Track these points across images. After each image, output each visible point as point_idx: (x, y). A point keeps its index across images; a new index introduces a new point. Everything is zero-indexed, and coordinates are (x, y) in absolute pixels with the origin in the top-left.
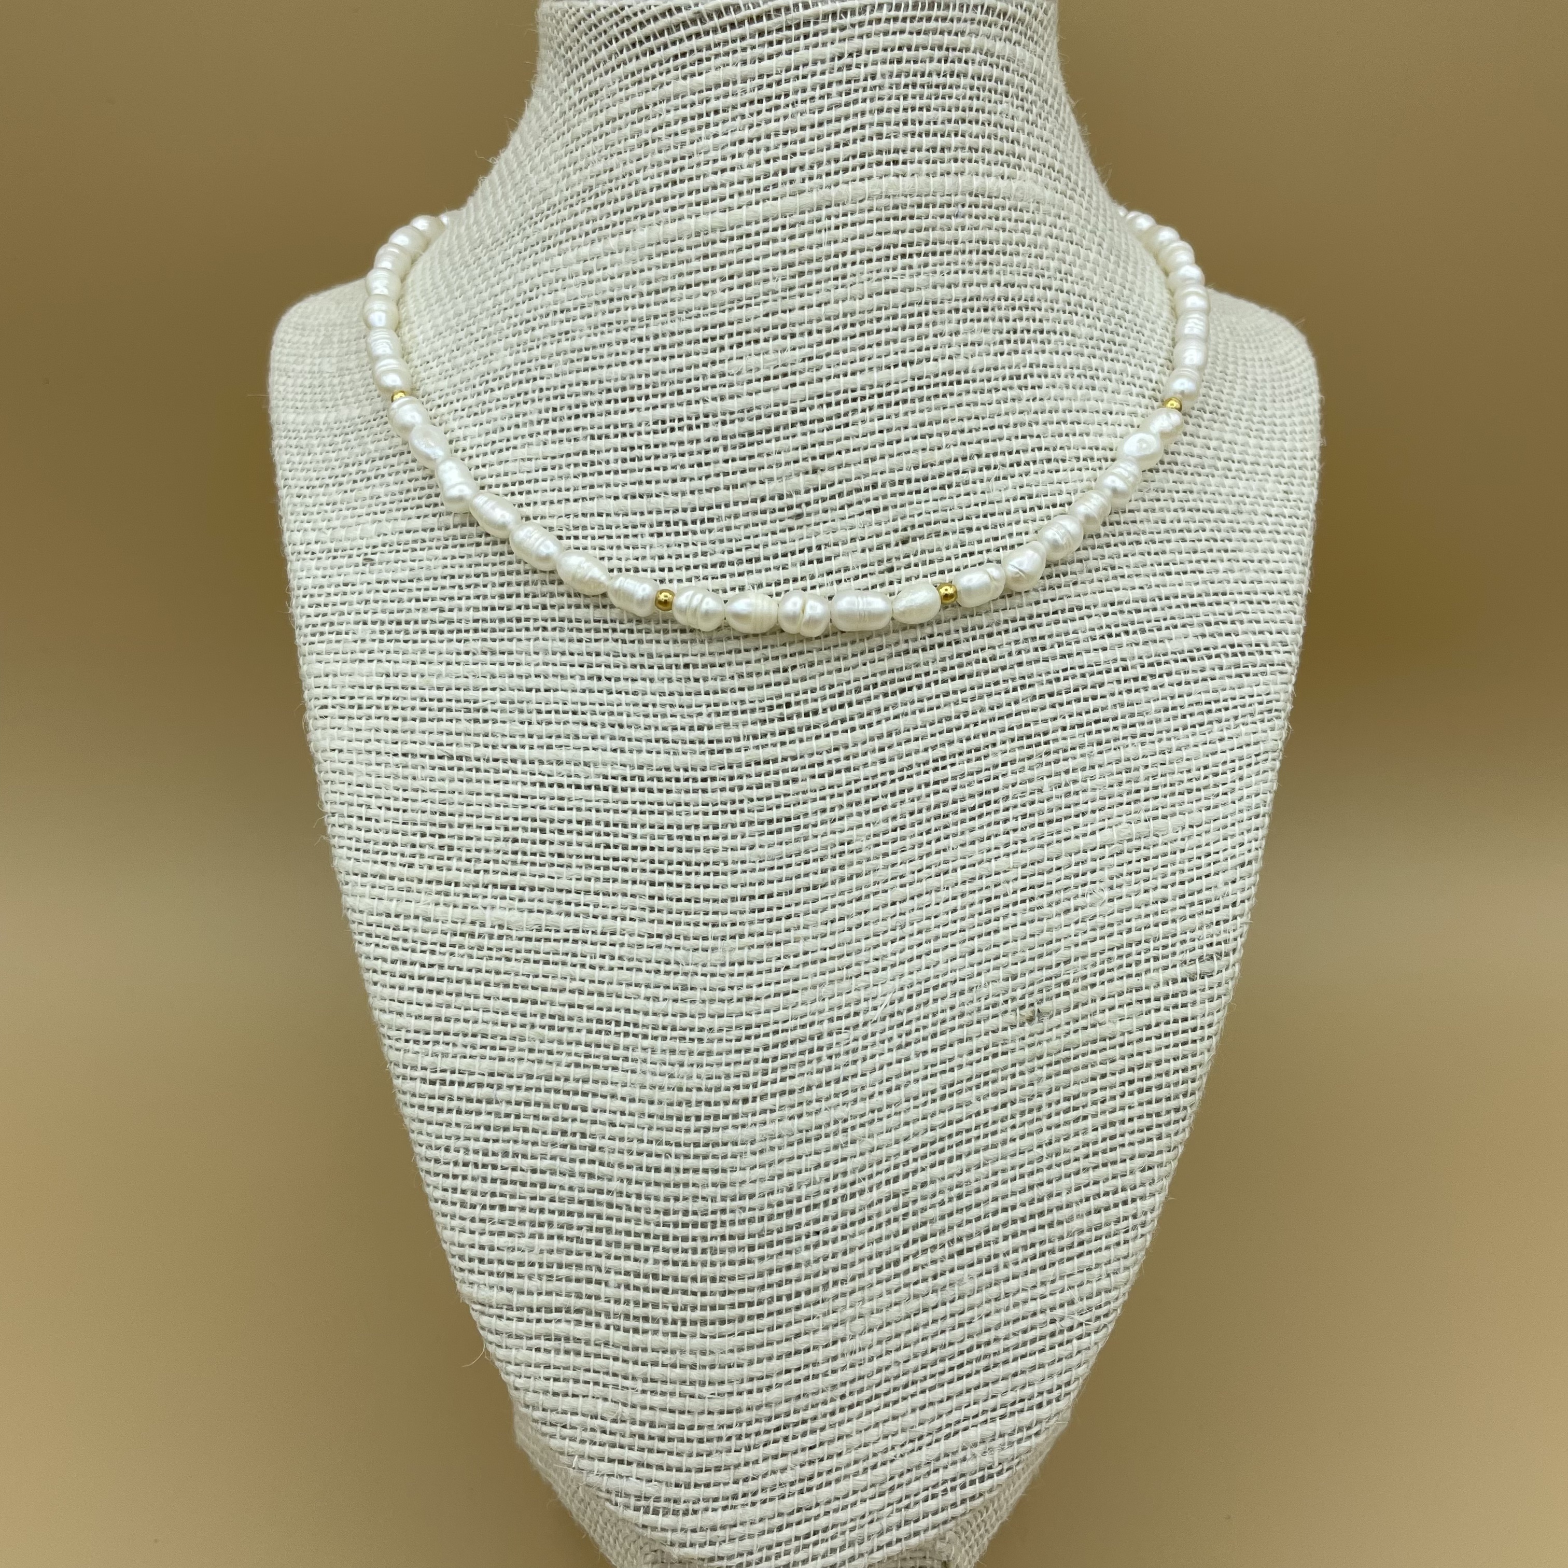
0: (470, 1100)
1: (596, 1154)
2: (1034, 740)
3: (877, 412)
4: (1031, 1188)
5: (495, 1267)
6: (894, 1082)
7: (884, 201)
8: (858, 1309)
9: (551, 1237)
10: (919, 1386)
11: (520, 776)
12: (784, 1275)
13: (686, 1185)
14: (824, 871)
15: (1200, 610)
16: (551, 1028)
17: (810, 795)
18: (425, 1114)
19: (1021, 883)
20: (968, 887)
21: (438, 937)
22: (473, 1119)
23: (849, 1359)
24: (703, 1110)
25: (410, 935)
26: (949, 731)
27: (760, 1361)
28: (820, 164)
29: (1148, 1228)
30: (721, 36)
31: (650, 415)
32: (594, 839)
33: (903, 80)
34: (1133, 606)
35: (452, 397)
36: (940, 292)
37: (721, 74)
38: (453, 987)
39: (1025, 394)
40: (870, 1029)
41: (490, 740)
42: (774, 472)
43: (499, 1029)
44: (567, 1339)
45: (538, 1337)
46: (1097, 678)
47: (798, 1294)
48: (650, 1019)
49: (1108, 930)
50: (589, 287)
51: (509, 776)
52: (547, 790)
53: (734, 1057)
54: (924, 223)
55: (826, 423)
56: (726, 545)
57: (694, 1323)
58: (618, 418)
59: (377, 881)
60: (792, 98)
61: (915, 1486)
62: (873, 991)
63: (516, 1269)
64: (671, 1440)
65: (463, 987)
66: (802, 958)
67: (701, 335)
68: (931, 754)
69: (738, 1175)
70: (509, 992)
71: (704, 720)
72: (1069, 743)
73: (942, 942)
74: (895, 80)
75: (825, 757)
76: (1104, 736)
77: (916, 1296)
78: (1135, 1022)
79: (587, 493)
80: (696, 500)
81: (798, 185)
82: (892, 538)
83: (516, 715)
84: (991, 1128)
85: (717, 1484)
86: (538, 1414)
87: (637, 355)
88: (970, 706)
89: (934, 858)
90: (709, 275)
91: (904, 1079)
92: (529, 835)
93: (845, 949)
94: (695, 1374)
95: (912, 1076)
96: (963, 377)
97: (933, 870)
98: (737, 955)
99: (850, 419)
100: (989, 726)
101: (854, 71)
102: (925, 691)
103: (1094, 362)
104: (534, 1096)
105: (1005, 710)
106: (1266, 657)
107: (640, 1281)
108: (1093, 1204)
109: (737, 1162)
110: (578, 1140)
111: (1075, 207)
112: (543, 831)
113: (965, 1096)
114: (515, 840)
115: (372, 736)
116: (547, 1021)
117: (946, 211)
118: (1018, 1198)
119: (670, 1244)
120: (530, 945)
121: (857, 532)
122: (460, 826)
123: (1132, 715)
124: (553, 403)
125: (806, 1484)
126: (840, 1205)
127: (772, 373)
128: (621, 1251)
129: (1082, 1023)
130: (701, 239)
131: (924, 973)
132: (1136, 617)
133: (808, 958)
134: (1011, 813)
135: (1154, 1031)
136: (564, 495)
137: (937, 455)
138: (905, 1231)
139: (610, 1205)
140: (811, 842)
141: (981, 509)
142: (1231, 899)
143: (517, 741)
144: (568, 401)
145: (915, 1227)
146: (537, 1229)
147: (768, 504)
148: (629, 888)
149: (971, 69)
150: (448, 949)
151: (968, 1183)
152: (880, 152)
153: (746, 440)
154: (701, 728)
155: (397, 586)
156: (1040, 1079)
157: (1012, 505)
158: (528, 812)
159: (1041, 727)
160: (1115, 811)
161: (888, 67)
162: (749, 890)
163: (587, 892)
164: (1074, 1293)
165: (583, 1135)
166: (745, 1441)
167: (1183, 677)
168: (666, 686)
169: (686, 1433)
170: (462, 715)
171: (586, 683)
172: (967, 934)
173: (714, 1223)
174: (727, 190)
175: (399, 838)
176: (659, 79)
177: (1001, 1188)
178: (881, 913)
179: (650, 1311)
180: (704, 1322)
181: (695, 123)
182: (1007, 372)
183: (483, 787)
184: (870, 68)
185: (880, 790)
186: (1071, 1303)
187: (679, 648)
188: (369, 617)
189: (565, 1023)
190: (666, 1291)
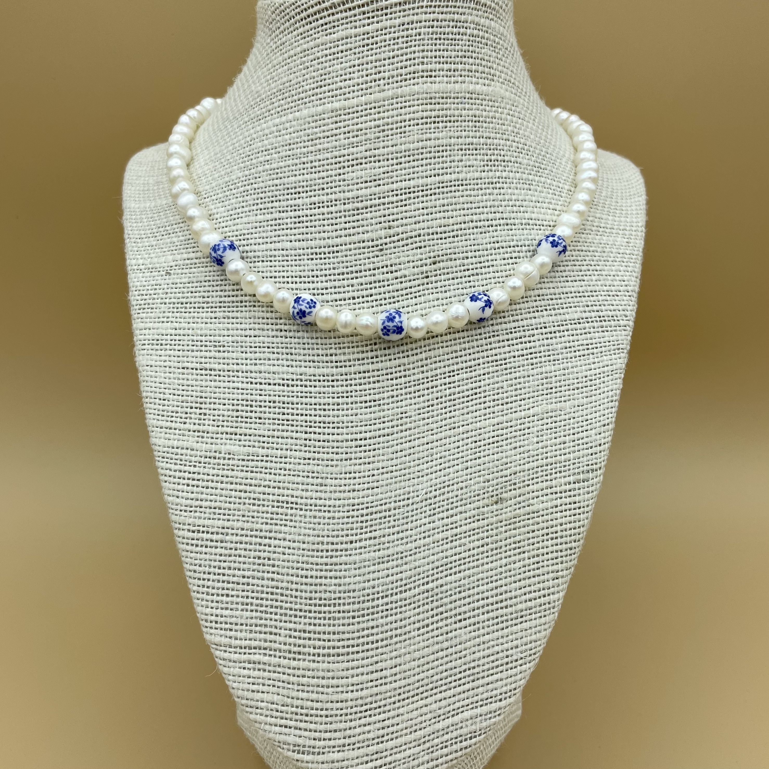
0: (212, 541)
1: (275, 569)
2: (499, 363)
3: (421, 199)
4: (496, 588)
5: (223, 626)
6: (427, 534)
7: (425, 95)
8: (408, 650)
9: (252, 611)
10: (439, 690)
11: (240, 379)
12: (370, 631)
13: (321, 585)
14: (393, 427)
15: (583, 299)
16: (254, 505)
17: (386, 389)
18: (189, 548)
19: (492, 434)
20: (465, 436)
21: (198, 459)
22: (213, 550)
23: (403, 675)
24: (330, 547)
25: (183, 457)
27: (357, 675)
28: (393, 77)
29: (556, 609)
30: (344, 14)
31: (308, 200)
32: (277, 410)
33: (435, 36)
34: (549, 297)
35: (212, 194)
36: (453, 141)
37: (344, 33)
38: (205, 484)
39: (496, 191)
40: (415, 506)
41: (226, 361)
42: (369, 228)
43: (227, 505)
44: (259, 663)
45: (244, 662)
46: (531, 332)
47: (377, 641)
48: (304, 501)
49: (536, 458)
50: (279, 138)
51: (235, 379)
52: (254, 386)
53: (346, 520)
54: (445, 106)
55: (395, 204)
56: (345, 264)
57: (324, 655)
58: (292, 202)
59: (168, 430)
60: (379, 44)
61: (436, 741)
62: (416, 487)
63: (234, 627)
64: (311, 716)
65: (210, 484)
67: (334, 161)
68: (447, 369)
69: (347, 580)
70: (233, 487)
71: (333, 351)
72: (517, 364)
73: (452, 463)
74: (430, 36)
75: (394, 370)
76: (534, 361)
77: (437, 643)
78: (550, 504)
79: (276, 239)
80: (330, 242)
81: (382, 87)
82: (428, 261)
83: (239, 349)
84: (476, 557)
85: (335, 739)
86: (244, 702)
87: (302, 171)
89: (448, 421)
90: (338, 131)
91: (432, 532)
92: (245, 408)
93: (403, 466)
94: (324, 682)
95: (436, 531)
96: (464, 182)
98: (348, 469)
99: (408, 202)
101: (410, 31)
103: (531, 177)
104: (244, 539)
105: (485, 347)
106: (616, 322)
107: (297, 634)
108: (528, 596)
109: (347, 573)
110: (266, 561)
111: (521, 101)
112: (251, 406)
113: (463, 541)
114: (238, 411)
115: (167, 358)
116: (252, 501)
117: (456, 101)
118: (490, 593)
119: (312, 615)
120: (244, 463)
121: (411, 258)
122: (210, 403)
123: (549, 351)
124: (261, 195)
125: (380, 740)
126: (399, 596)
127: (368, 179)
128: (287, 618)
129: (523, 504)
130: (334, 114)
131: (443, 479)
132: (551, 302)
133: (384, 471)
134: (487, 399)
135: (559, 508)
136: (265, 240)
137: (451, 221)
138: (432, 610)
139: (282, 595)
140: (386, 412)
141: (473, 248)
142: (599, 442)
143: (239, 361)
144: (268, 194)
145: (437, 607)
146: (245, 607)
147: (366, 244)
148: (294, 435)
149: (468, 31)
150: (202, 465)
151: (464, 585)
152: (423, 71)
153: (356, 212)
154: (331, 355)
155: (182, 286)
156: (501, 533)
157: (489, 246)
158: (245, 397)
159: (503, 356)
160: (540, 398)
161: (427, 30)
162: (354, 436)
163: (273, 437)
164: (519, 642)
165: (269, 559)
166: (349, 717)
167: (575, 332)
169: (319, 712)
170: (212, 349)
171: (274, 333)
173: (335, 604)
174: (347, 90)
175: (179, 409)
176: (314, 36)
177: (481, 588)
178: (421, 448)
179: (301, 649)
180: (329, 655)
181: (331, 57)
182: (487, 181)
183: (222, 384)
184: (418, 30)
185: (421, 387)
186: (517, 647)
188: (167, 301)
189: (261, 502)
190: (310, 639)
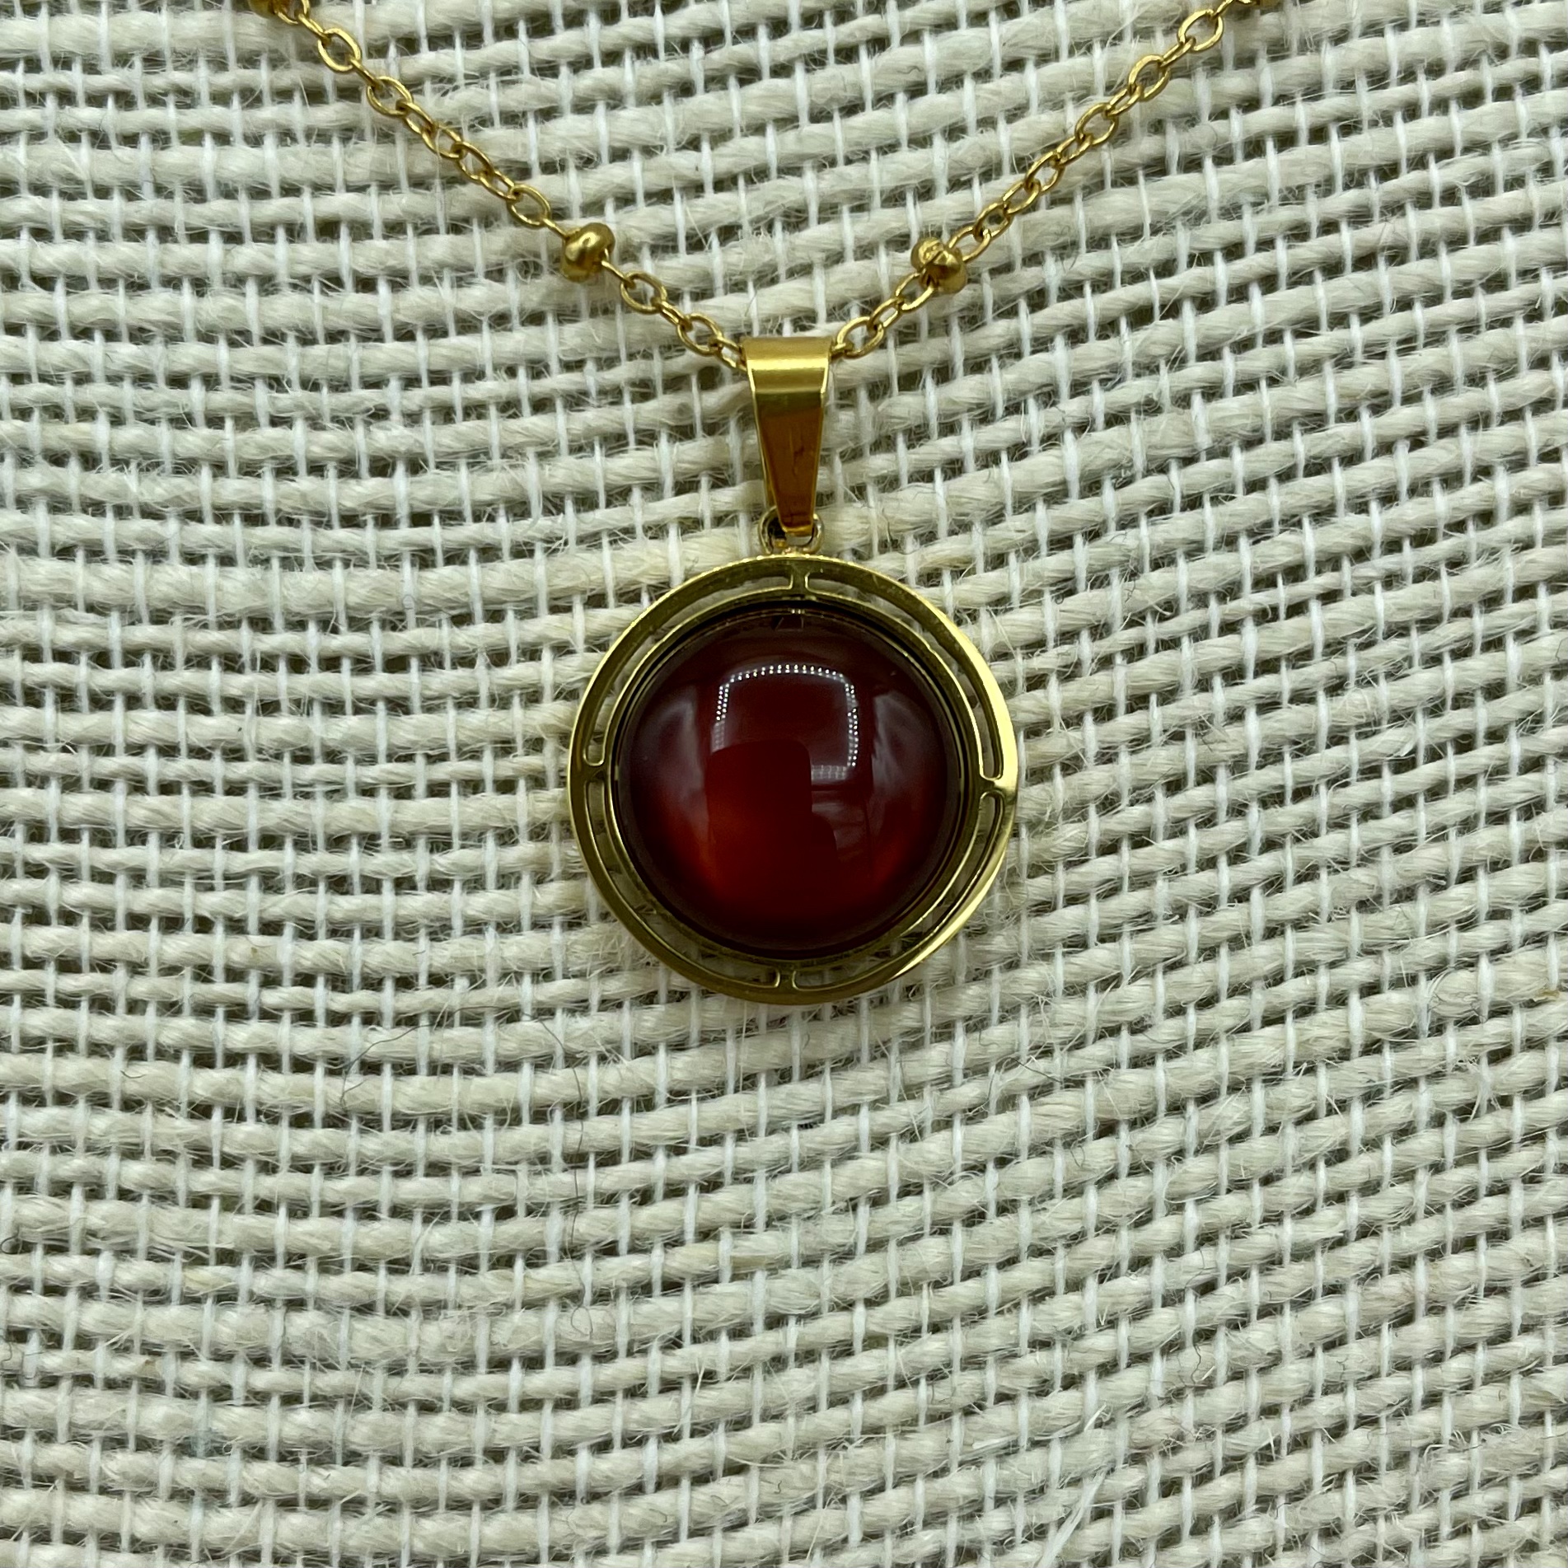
26: (1317, 467)
66: (763, 1342)
88: (1395, 371)
97: (1260, 1001)
100: (1468, 447)
102: (1224, 318)
168: (251, 308)
172: (1385, 1247)
187: (302, 160)
